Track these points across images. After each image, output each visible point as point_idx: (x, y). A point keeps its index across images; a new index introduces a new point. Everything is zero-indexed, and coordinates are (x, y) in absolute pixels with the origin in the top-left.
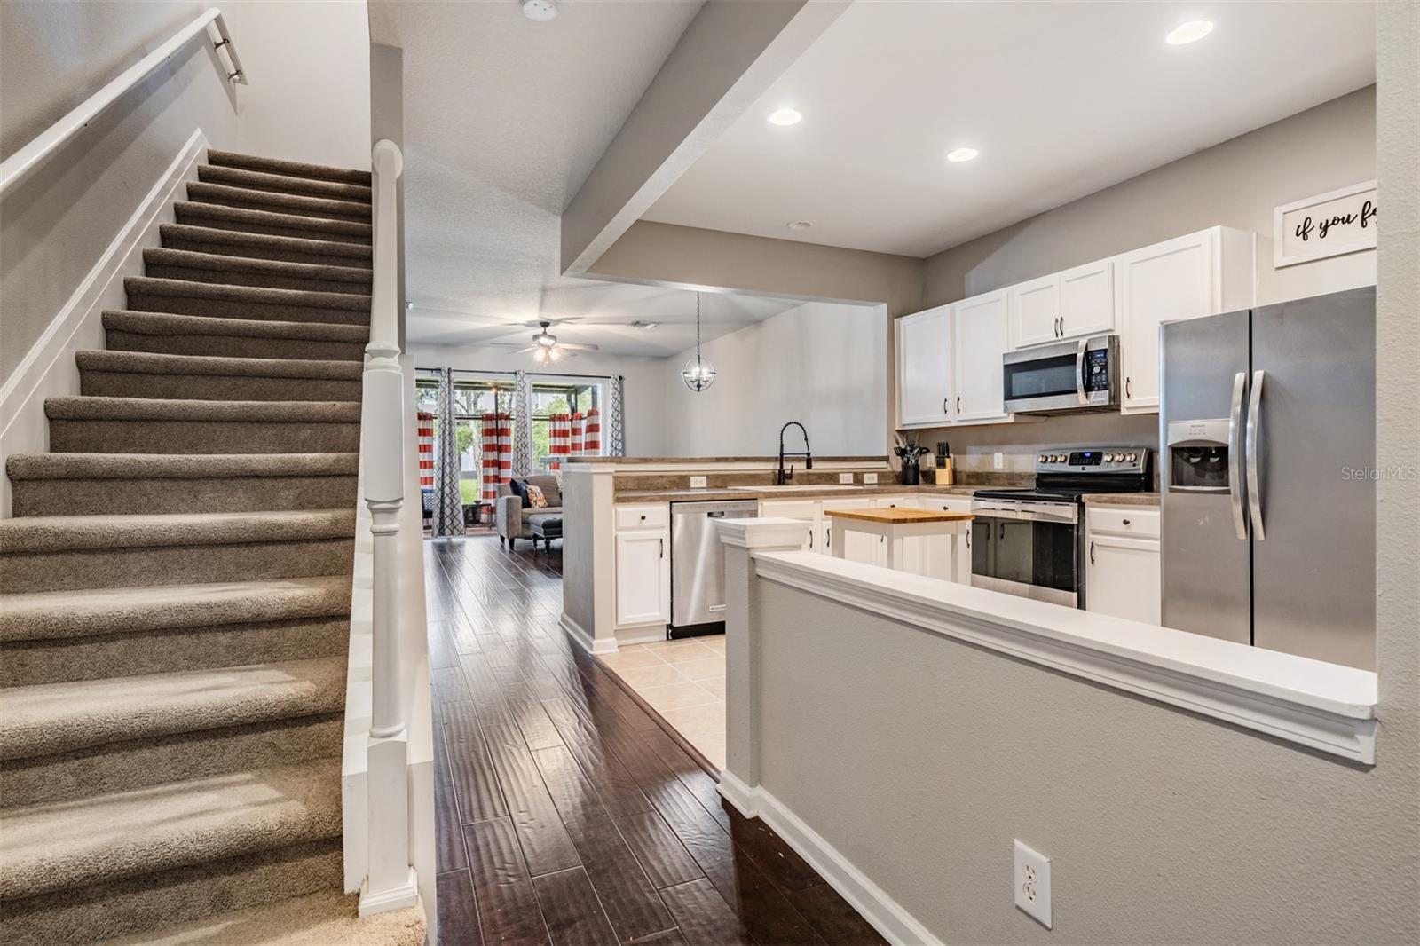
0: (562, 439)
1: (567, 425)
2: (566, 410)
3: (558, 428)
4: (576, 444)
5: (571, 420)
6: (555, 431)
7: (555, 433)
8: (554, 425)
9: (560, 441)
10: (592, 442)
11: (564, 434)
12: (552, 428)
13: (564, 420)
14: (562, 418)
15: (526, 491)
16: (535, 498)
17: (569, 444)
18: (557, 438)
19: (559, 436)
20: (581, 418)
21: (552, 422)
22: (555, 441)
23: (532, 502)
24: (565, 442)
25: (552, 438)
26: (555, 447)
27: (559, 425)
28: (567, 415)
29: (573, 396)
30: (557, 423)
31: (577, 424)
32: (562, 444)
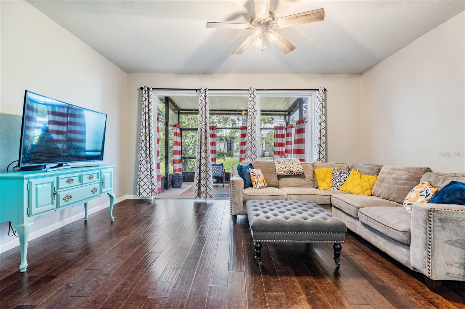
0: (281, 139)
1: (284, 132)
2: (284, 124)
3: (278, 133)
4: (288, 142)
5: (286, 129)
6: (277, 135)
7: (277, 136)
8: (277, 132)
9: (280, 140)
10: (299, 139)
11: (282, 136)
12: (276, 134)
13: (282, 129)
14: (281, 128)
15: (249, 173)
16: (256, 180)
17: (285, 141)
18: (278, 139)
19: (279, 138)
20: (292, 127)
21: (276, 130)
22: (277, 140)
23: (254, 183)
24: (283, 140)
25: (276, 139)
26: (277, 143)
27: (279, 132)
28: (284, 126)
29: (287, 117)
30: (278, 131)
31: (289, 130)
32: (281, 142)
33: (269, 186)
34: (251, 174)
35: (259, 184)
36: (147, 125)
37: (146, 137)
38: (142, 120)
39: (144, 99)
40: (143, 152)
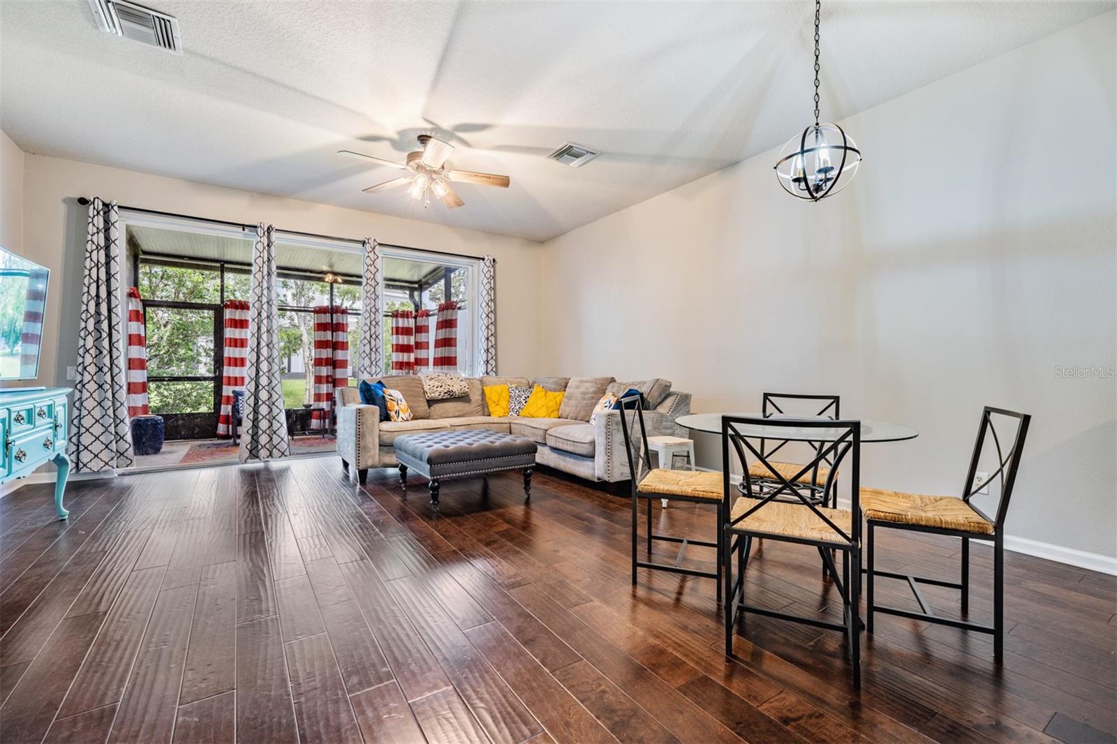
0: (405, 337)
1: (411, 323)
2: (411, 308)
3: (400, 325)
4: (421, 343)
5: (415, 318)
6: (397, 328)
7: (398, 331)
8: (397, 322)
9: (403, 340)
10: (445, 339)
11: (406, 331)
12: (394, 326)
13: (408, 317)
14: (405, 315)
15: (384, 397)
16: (396, 408)
17: (412, 343)
18: (400, 336)
19: (402, 334)
20: (428, 315)
21: (394, 319)
22: (398, 339)
23: (392, 414)
24: (409, 340)
25: (394, 336)
26: (397, 345)
27: (402, 323)
28: (411, 312)
29: (416, 294)
30: (400, 320)
31: (421, 321)
32: (405, 343)
33: (415, 418)
34: (387, 398)
35: (401, 415)
36: (103, 294)
37: (98, 322)
38: (86, 281)
39: (91, 229)
40: (88, 359)
